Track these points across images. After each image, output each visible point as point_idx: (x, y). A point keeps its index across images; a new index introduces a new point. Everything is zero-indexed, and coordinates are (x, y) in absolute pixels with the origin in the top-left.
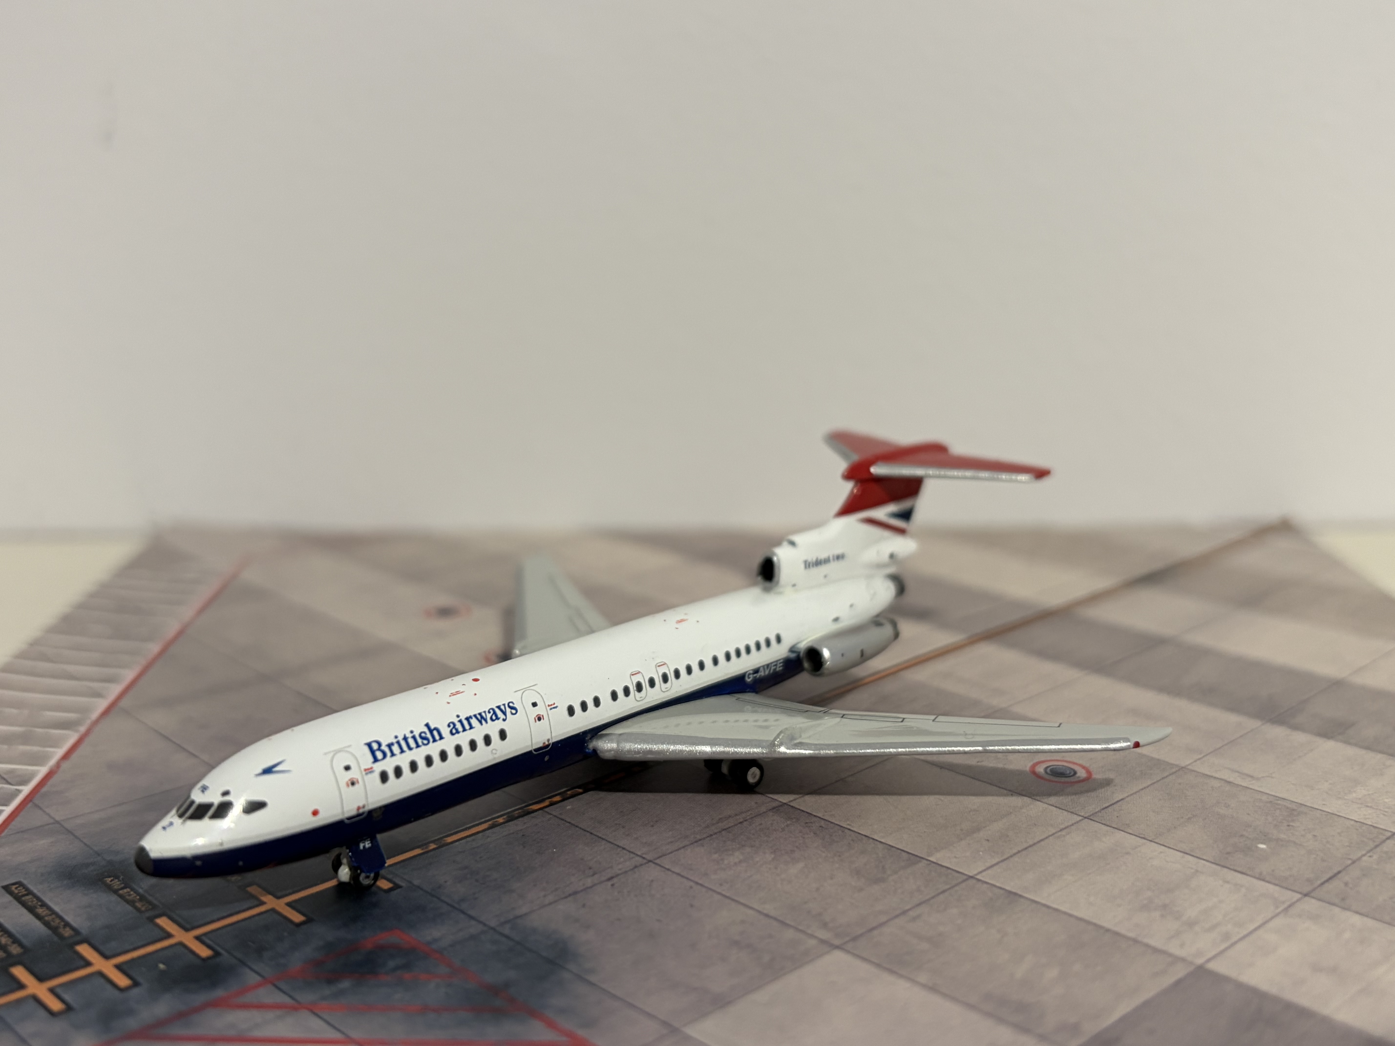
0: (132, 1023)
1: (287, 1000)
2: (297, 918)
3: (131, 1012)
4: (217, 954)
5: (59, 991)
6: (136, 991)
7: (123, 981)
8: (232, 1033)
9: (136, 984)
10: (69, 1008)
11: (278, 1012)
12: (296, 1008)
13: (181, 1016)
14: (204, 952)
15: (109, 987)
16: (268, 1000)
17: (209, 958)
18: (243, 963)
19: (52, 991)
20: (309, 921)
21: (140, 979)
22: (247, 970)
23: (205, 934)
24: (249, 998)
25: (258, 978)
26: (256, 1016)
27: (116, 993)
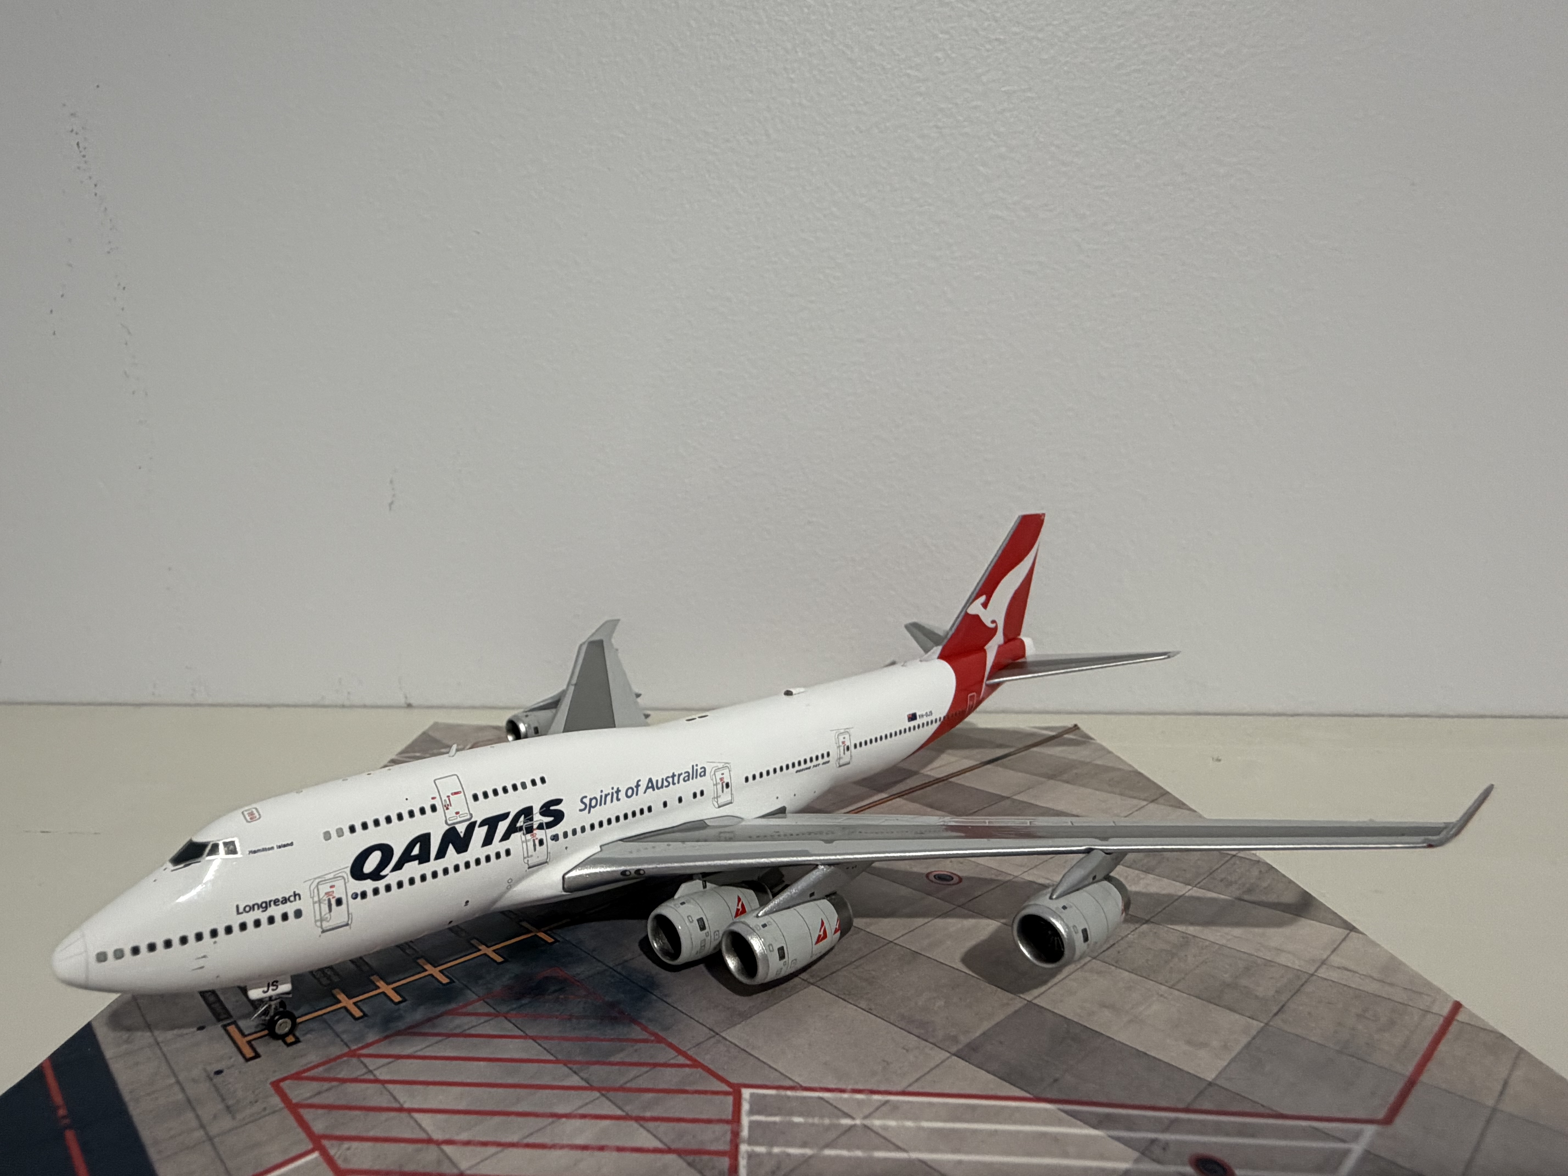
0: (401, 1025)
1: (492, 1011)
2: (499, 959)
3: (400, 1018)
4: (452, 982)
5: (359, 1004)
6: (404, 1004)
7: (397, 998)
8: (458, 1031)
9: (404, 1000)
10: (365, 1015)
11: (487, 1018)
12: (497, 1015)
13: (429, 1020)
14: (445, 980)
15: (389, 1002)
16: (480, 1011)
17: (448, 984)
18: (467, 987)
19: (355, 1004)
20: (506, 961)
21: (407, 998)
22: (469, 992)
23: (445, 969)
24: (470, 1009)
25: (475, 997)
26: (473, 1020)
27: (393, 1005)
